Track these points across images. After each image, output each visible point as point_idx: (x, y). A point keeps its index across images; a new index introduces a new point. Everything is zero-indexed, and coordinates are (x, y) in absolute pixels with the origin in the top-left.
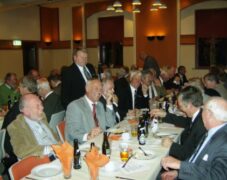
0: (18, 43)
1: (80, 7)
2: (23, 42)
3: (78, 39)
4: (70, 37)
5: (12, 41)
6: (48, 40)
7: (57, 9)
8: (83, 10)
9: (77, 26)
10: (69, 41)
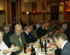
0: (28, 13)
1: (45, 2)
2: (29, 13)
3: (44, 12)
4: (41, 11)
5: (26, 12)
6: (34, 12)
7: (36, 3)
8: (46, 3)
9: (44, 8)
10: (41, 13)
